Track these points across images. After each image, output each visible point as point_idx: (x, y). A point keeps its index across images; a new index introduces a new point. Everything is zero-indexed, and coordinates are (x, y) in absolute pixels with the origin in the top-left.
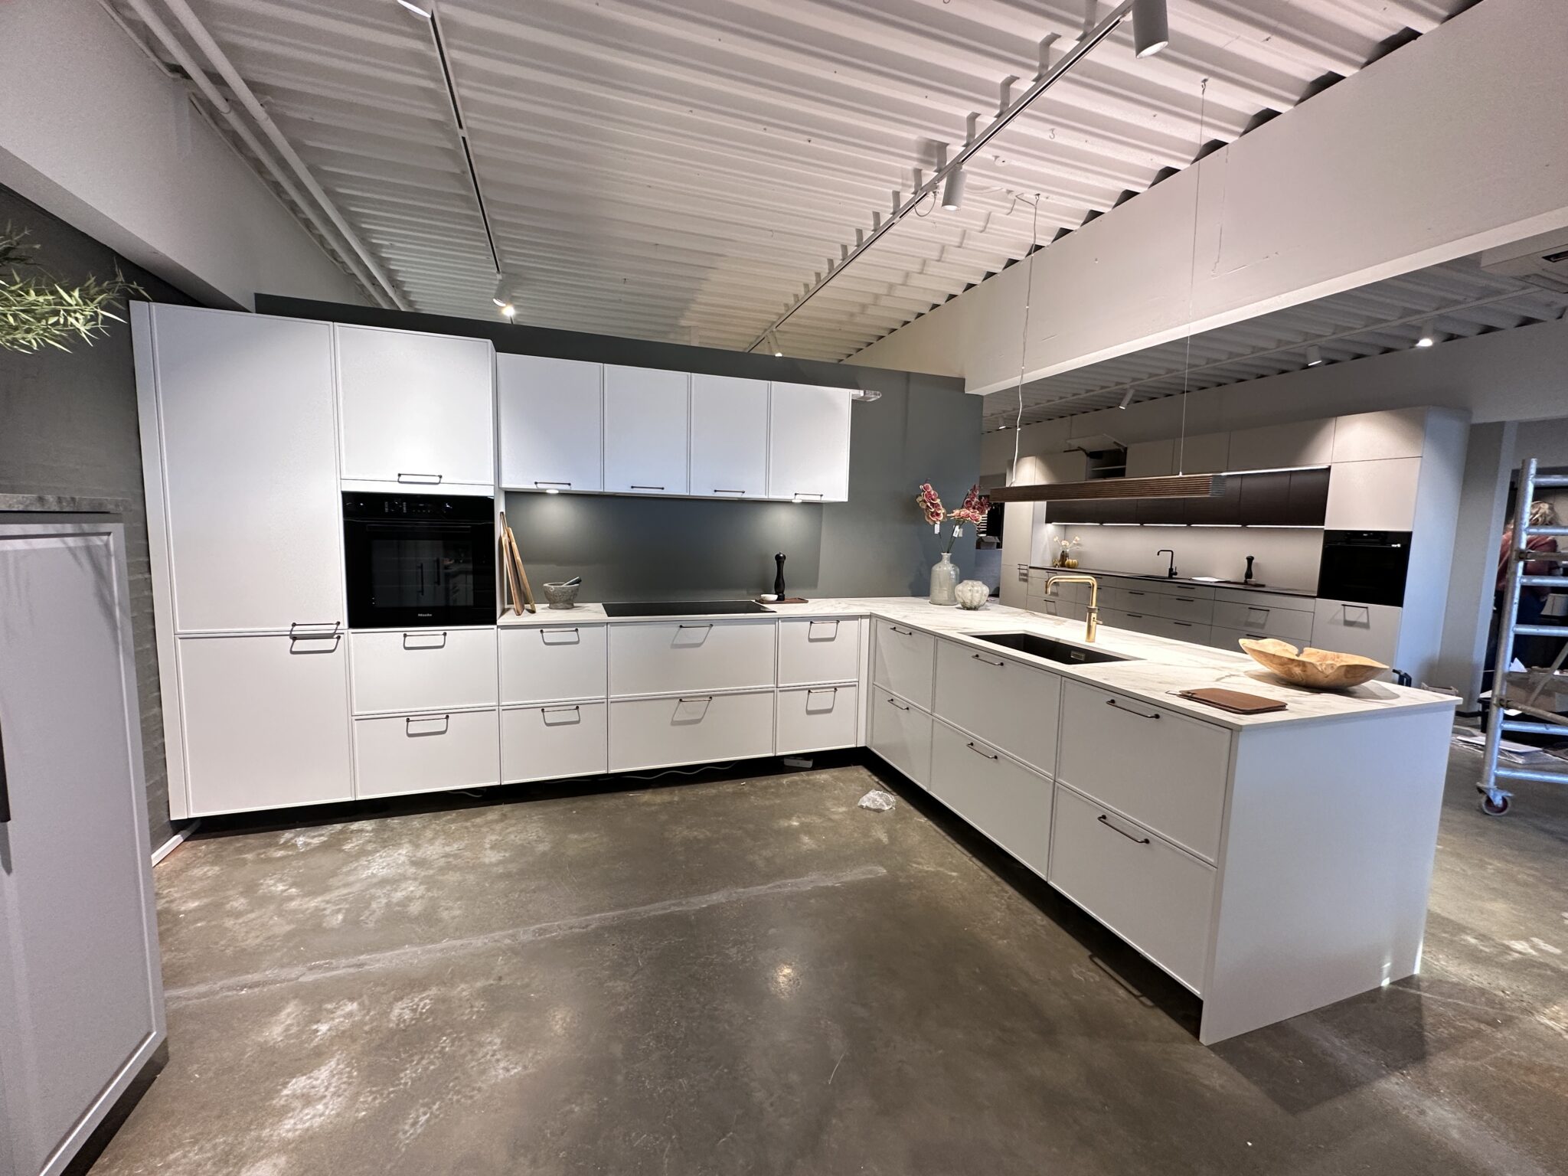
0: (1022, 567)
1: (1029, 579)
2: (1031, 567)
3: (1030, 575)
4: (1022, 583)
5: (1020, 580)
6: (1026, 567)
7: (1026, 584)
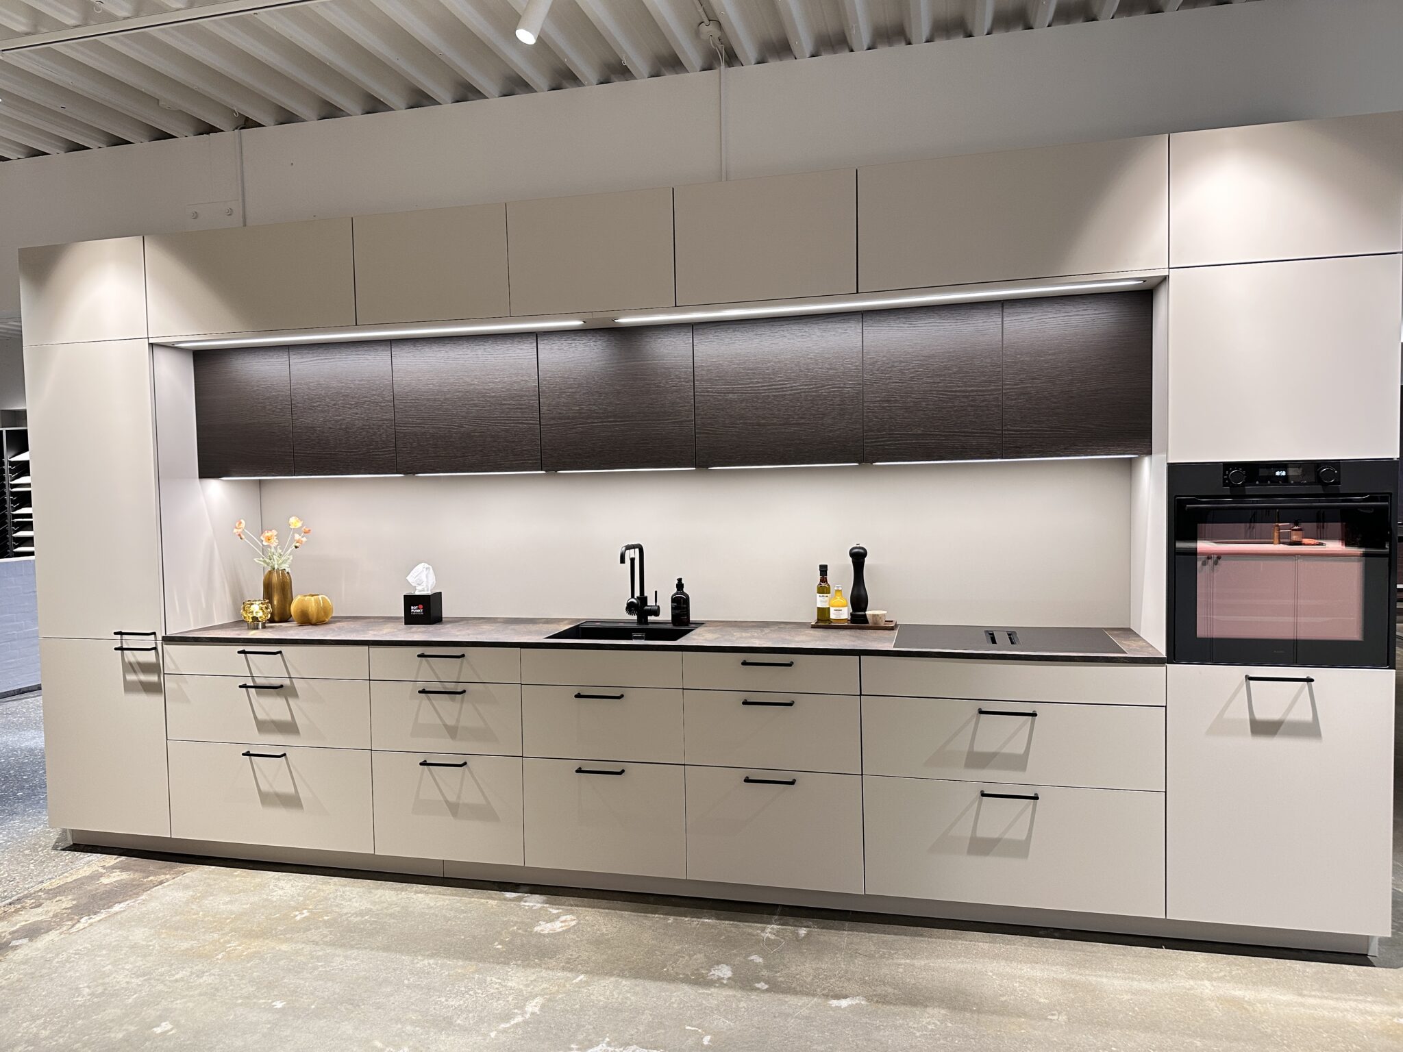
0: (131, 642)
1: (170, 684)
2: (168, 640)
3: (169, 667)
4: (143, 699)
5: (129, 687)
6: (149, 642)
7: (156, 700)
